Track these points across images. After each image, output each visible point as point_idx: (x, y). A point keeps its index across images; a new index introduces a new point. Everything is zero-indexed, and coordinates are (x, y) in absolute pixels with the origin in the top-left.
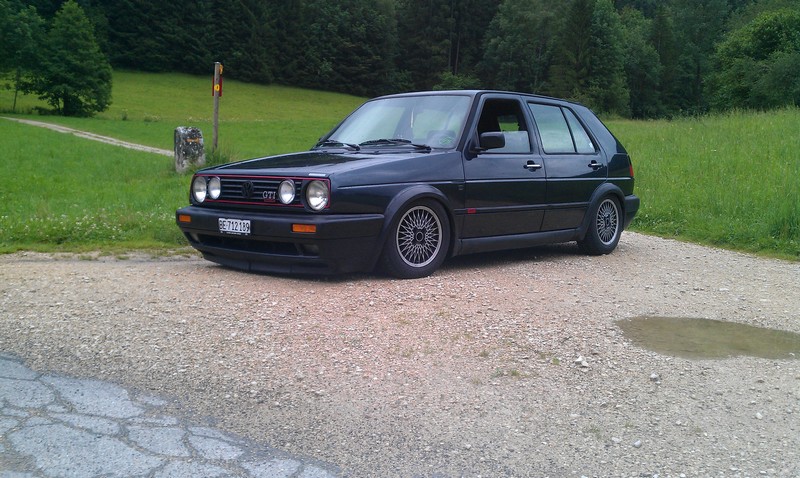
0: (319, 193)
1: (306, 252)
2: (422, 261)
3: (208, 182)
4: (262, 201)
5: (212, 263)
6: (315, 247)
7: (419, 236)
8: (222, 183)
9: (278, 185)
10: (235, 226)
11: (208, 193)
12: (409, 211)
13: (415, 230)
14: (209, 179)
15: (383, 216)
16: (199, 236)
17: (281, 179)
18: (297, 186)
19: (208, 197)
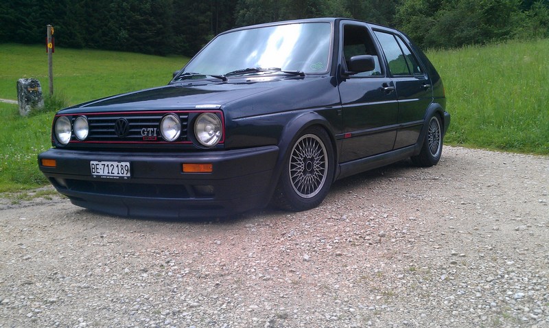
0: (209, 127)
1: (198, 194)
2: (312, 192)
3: (73, 123)
4: (141, 139)
5: (81, 208)
6: (209, 188)
7: (309, 166)
8: (90, 122)
9: (160, 121)
10: (110, 168)
11: (73, 133)
12: (299, 141)
13: (305, 159)
14: (73, 118)
15: (277, 148)
16: (67, 180)
17: (164, 113)
18: (182, 120)
19: (74, 137)
